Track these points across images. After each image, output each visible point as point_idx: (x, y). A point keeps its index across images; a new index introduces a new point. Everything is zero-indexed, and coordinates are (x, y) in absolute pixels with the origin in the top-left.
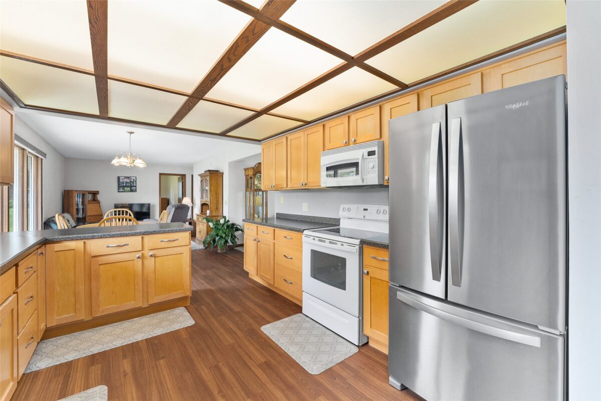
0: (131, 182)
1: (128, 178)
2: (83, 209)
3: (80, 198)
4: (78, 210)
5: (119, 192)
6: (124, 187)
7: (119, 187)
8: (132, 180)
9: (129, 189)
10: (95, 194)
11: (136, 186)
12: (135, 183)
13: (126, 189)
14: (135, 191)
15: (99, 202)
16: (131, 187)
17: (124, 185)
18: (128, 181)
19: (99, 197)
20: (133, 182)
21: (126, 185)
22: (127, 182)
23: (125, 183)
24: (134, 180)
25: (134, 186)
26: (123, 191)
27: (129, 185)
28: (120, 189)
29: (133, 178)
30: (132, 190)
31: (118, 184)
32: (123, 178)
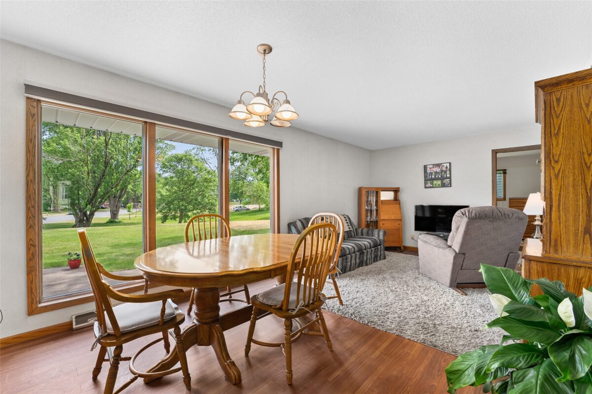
1: (438, 165)
3: (373, 196)
5: (426, 187)
6: (432, 180)
7: (426, 180)
8: (444, 169)
9: (439, 182)
10: (397, 191)
11: (450, 178)
12: (448, 172)
13: (435, 182)
14: (450, 185)
15: (399, 203)
17: (433, 177)
20: (445, 172)
21: (435, 176)
23: (433, 174)
24: (447, 168)
25: (447, 178)
26: (432, 186)
27: (440, 176)
28: (427, 184)
29: (445, 165)
30: (444, 183)
31: (425, 177)
32: (431, 166)
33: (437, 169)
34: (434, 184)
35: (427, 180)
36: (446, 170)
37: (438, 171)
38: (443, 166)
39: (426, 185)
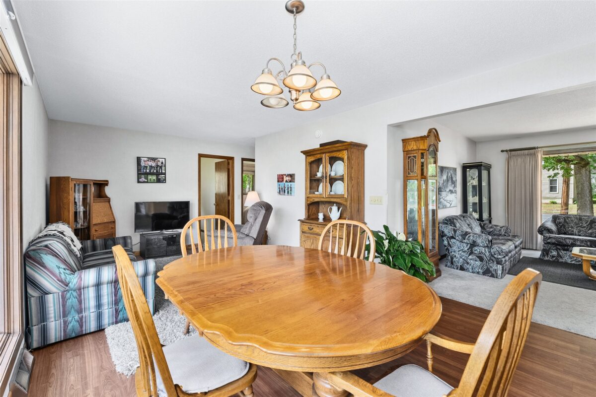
0: (158, 166)
1: (154, 159)
6: (147, 174)
8: (160, 164)
10: (101, 185)
12: (163, 168)
13: (150, 177)
14: (164, 181)
15: (109, 200)
16: (157, 174)
17: (148, 171)
18: (154, 164)
20: (161, 167)
21: (150, 171)
22: (151, 167)
23: (148, 167)
24: (162, 163)
25: (162, 174)
26: (146, 180)
27: (155, 171)
28: (141, 178)
29: (161, 160)
30: (160, 179)
31: (139, 170)
32: (146, 159)
33: (153, 164)
34: (149, 179)
36: (162, 166)
37: (153, 165)
38: (159, 161)
39: (140, 180)
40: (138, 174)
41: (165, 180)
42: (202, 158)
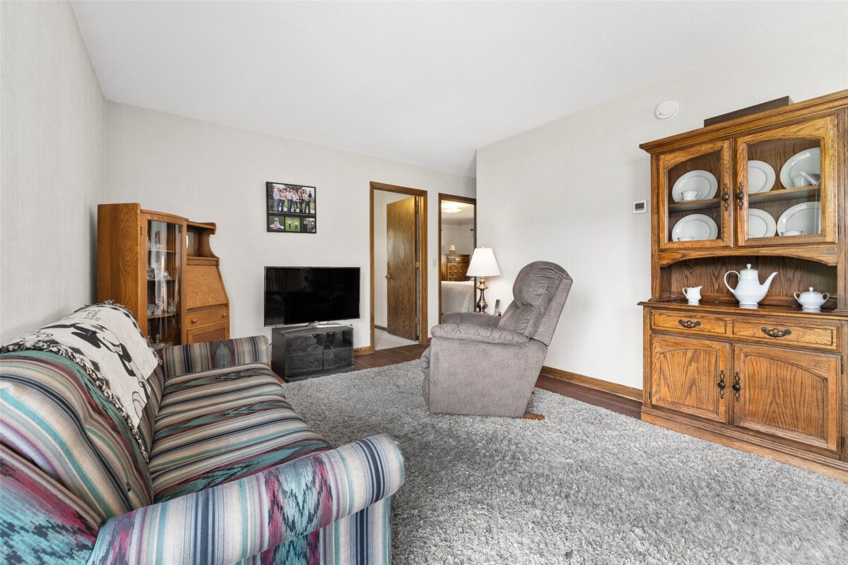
0: (302, 201)
1: (296, 188)
2: (170, 284)
4: (152, 285)
5: (269, 230)
6: (284, 215)
7: (270, 215)
8: (306, 197)
9: (296, 222)
10: (202, 232)
11: (314, 216)
12: (312, 205)
13: (289, 221)
15: (216, 263)
16: (302, 216)
18: (295, 198)
19: (215, 244)
20: (308, 204)
21: (289, 209)
22: (291, 201)
23: (286, 203)
24: (310, 196)
25: (310, 216)
26: (282, 227)
27: (298, 210)
28: (273, 223)
29: (308, 190)
30: (306, 225)
31: (269, 207)
32: (282, 187)
33: (294, 196)
34: (287, 225)
35: (272, 214)
36: (309, 201)
37: (294, 200)
38: (304, 192)
39: (272, 226)
40: (268, 215)
41: (315, 227)
42: (375, 191)
